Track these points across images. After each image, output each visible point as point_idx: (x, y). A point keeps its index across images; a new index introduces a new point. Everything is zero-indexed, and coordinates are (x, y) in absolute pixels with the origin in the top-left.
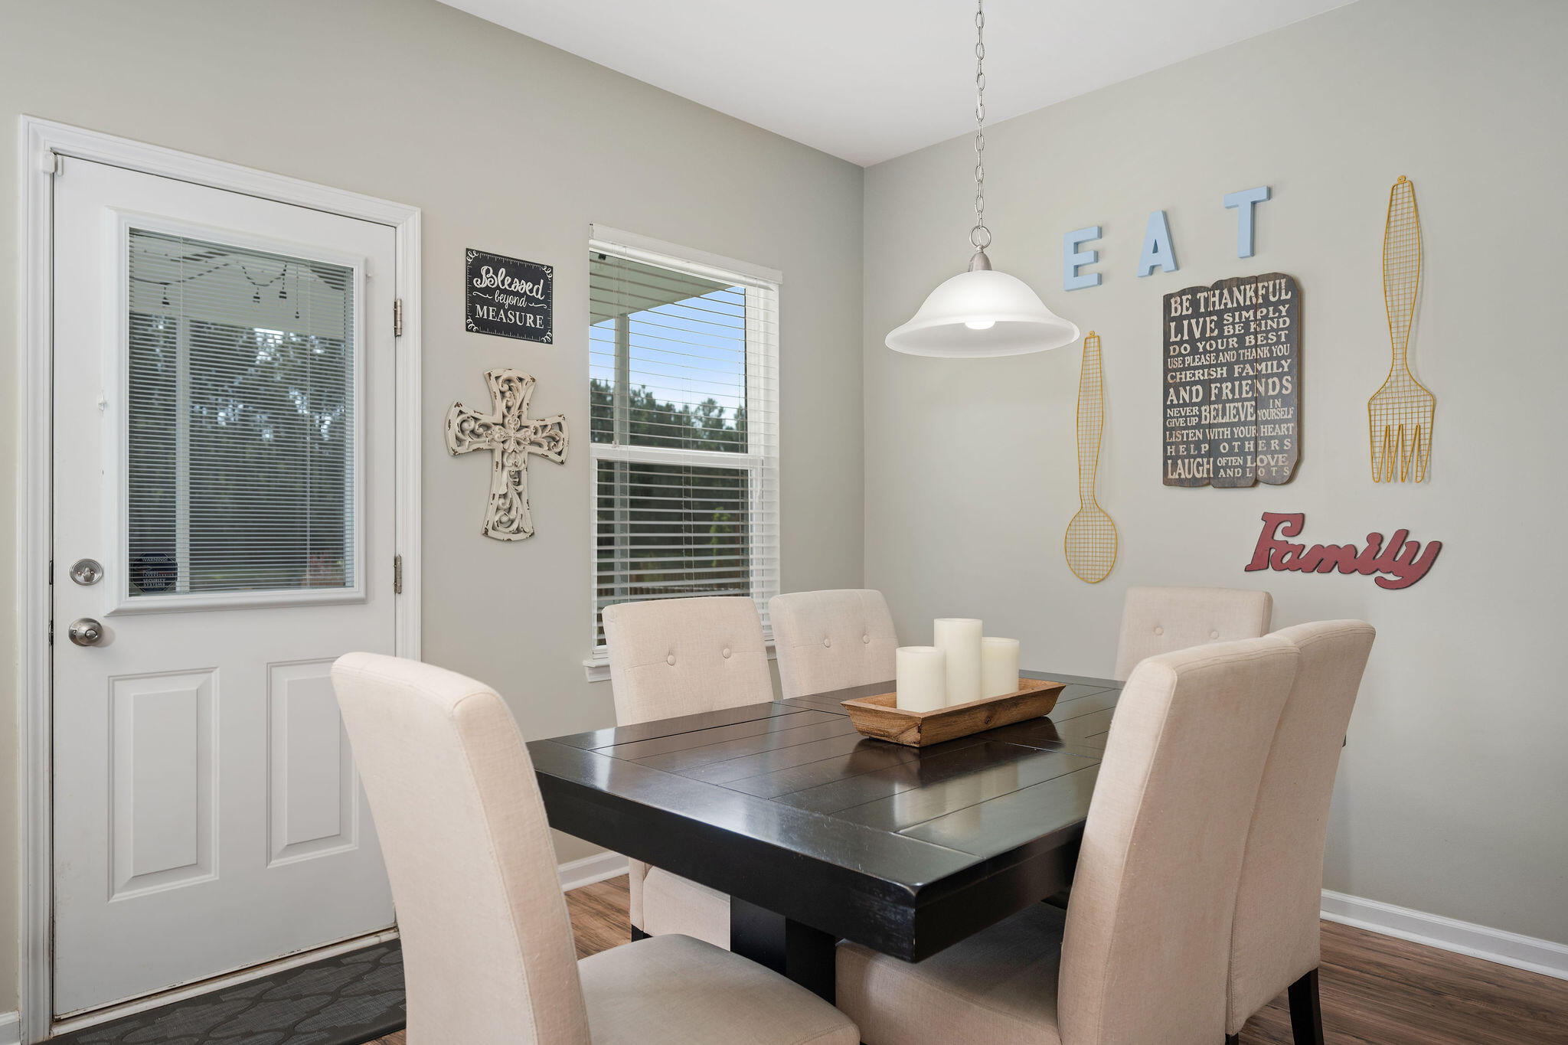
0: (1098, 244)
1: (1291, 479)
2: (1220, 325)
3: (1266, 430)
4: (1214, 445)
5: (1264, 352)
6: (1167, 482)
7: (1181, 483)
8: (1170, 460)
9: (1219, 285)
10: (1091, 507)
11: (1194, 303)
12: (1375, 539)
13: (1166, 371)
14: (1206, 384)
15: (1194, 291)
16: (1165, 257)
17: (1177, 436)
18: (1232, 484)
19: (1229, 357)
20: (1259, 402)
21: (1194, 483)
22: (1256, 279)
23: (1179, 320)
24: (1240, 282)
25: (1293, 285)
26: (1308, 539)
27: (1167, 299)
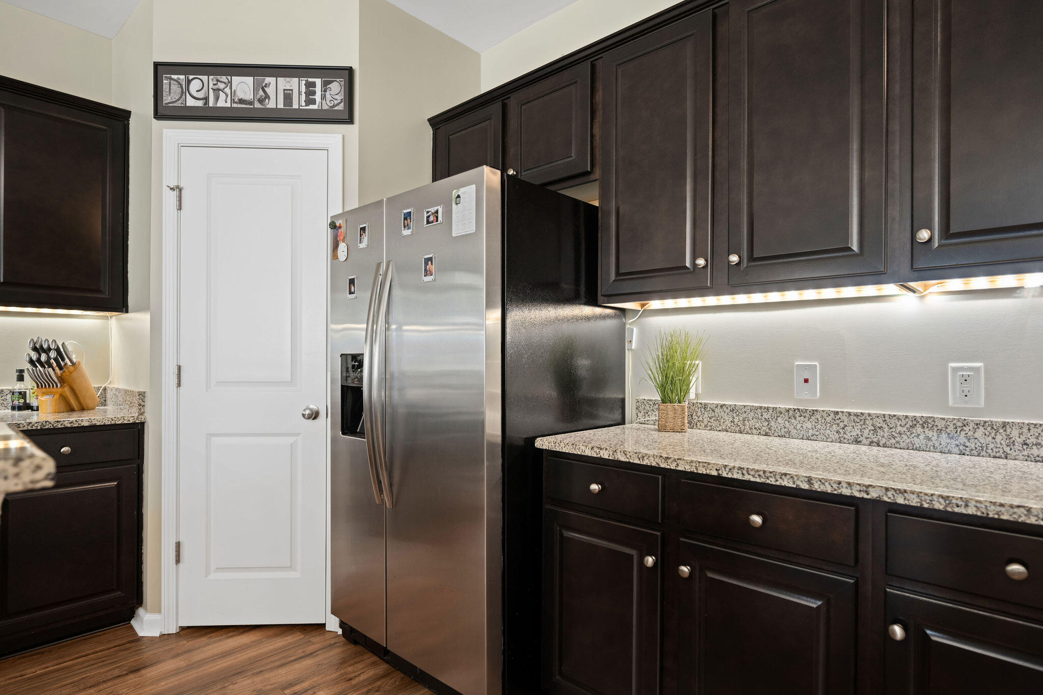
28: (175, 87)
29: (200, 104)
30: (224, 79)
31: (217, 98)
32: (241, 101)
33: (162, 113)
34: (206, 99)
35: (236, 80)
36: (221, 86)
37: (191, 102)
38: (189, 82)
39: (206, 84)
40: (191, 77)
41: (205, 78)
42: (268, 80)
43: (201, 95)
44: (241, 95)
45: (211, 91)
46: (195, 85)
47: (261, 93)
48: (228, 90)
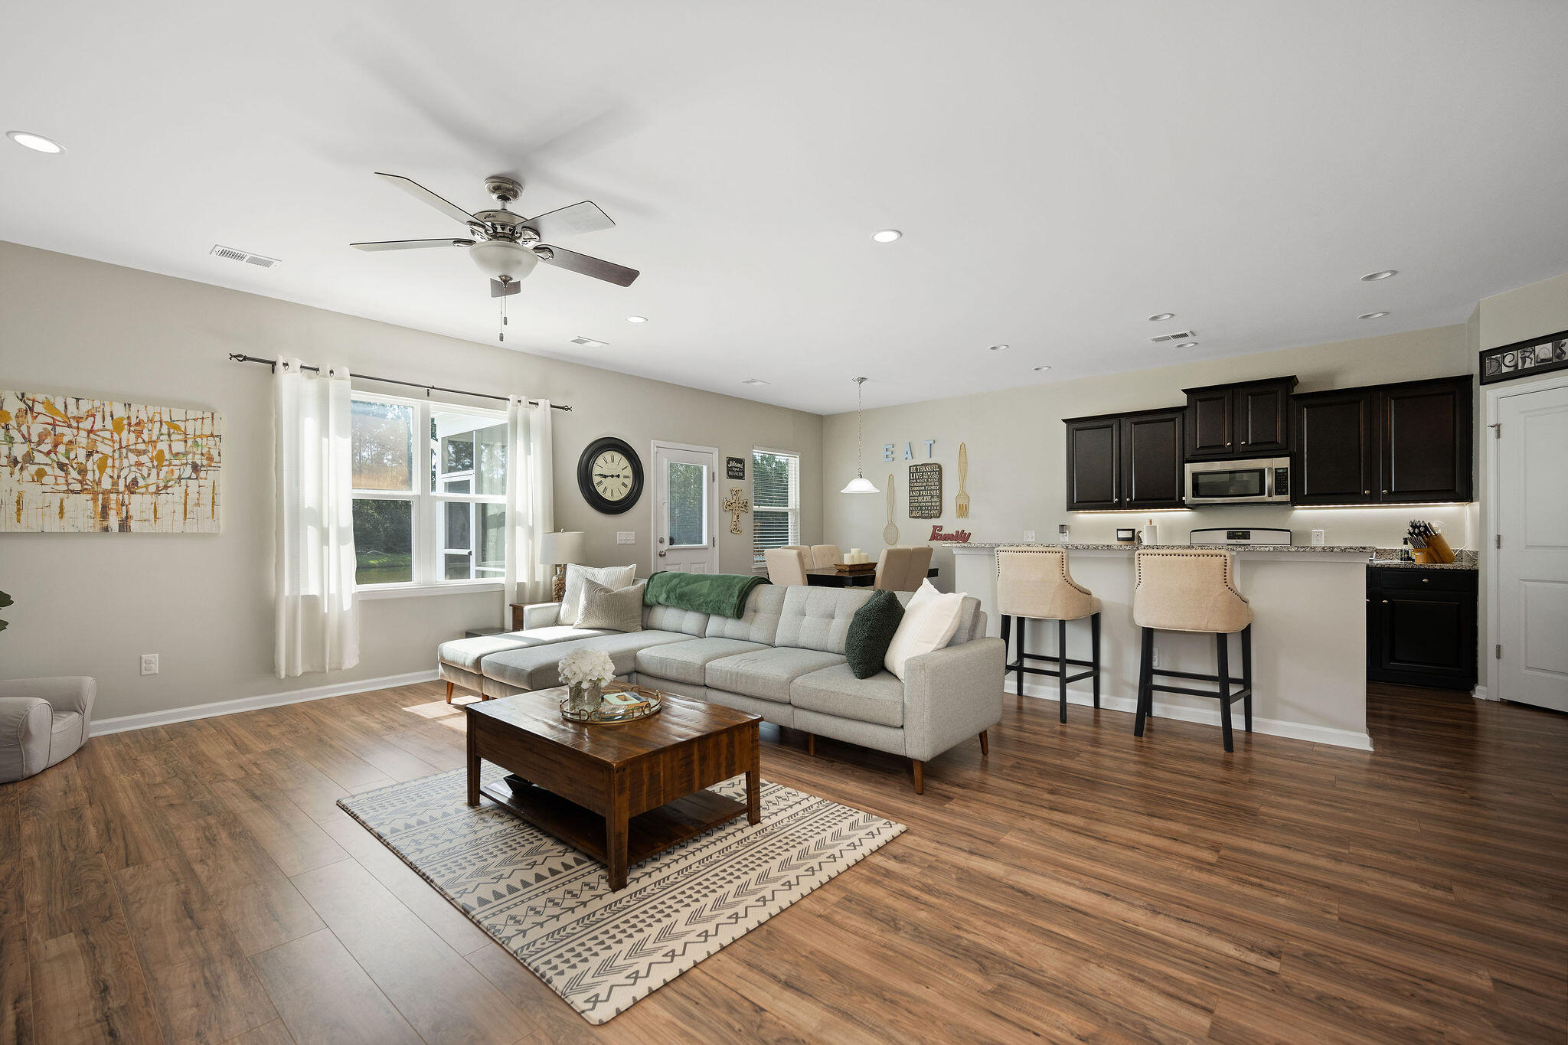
0: (892, 449)
1: (939, 517)
2: (923, 475)
3: (933, 504)
4: (921, 507)
5: (933, 484)
6: (910, 517)
7: (913, 517)
8: (911, 511)
9: (922, 465)
10: (891, 524)
11: (917, 469)
12: (957, 532)
13: (910, 487)
14: (919, 491)
15: (916, 466)
16: (909, 455)
17: (912, 505)
18: (926, 518)
19: (924, 484)
20: (932, 497)
21: (916, 517)
22: (931, 464)
23: (913, 473)
24: (928, 465)
25: (940, 467)
26: (943, 532)
27: (910, 467)
28: (1494, 364)
29: (1512, 369)
30: (1529, 349)
31: (1524, 363)
32: (1542, 360)
33: (1484, 381)
34: (1516, 365)
35: (1538, 348)
36: (1527, 354)
37: (1505, 370)
38: (1504, 357)
39: (1516, 356)
40: (1505, 354)
41: (1515, 352)
42: (1564, 341)
43: (1512, 364)
44: (1542, 356)
45: (1520, 360)
46: (1508, 359)
47: (1559, 351)
48: (1532, 356)
